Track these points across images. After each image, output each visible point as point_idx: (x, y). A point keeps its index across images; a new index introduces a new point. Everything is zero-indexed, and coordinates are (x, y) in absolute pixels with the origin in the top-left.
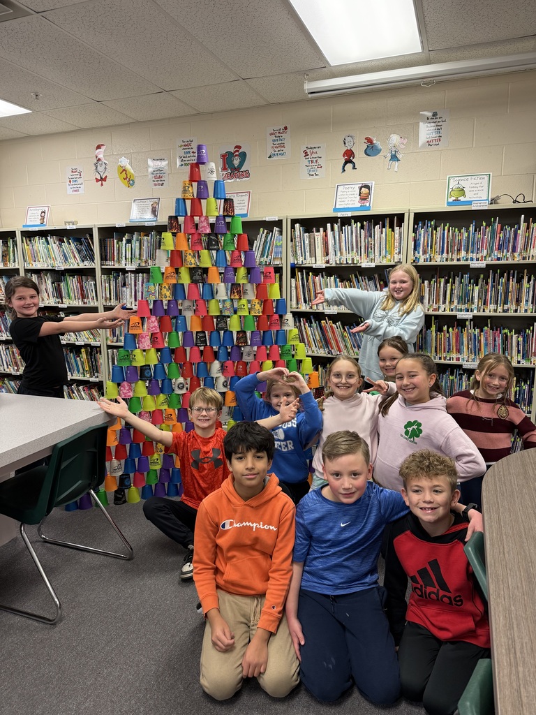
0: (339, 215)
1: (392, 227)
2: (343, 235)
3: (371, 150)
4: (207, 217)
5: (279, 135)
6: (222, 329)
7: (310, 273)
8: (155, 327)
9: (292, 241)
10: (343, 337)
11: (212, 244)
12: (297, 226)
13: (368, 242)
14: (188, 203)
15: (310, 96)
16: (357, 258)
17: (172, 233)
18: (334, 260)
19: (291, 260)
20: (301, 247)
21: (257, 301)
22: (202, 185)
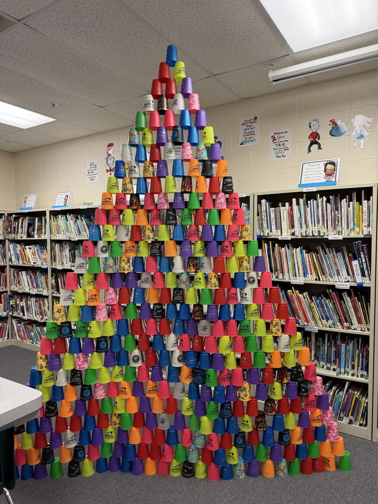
0: (305, 190)
1: (359, 201)
2: (308, 209)
3: (335, 131)
4: (166, 194)
5: (250, 124)
6: (178, 302)
7: (276, 245)
8: (112, 299)
9: (258, 215)
10: (311, 308)
11: (169, 220)
12: (263, 201)
13: (335, 215)
14: (149, 181)
15: (274, 83)
16: (323, 231)
17: (133, 210)
18: (299, 233)
19: (258, 232)
20: (267, 220)
21: (213, 274)
22: (163, 164)
